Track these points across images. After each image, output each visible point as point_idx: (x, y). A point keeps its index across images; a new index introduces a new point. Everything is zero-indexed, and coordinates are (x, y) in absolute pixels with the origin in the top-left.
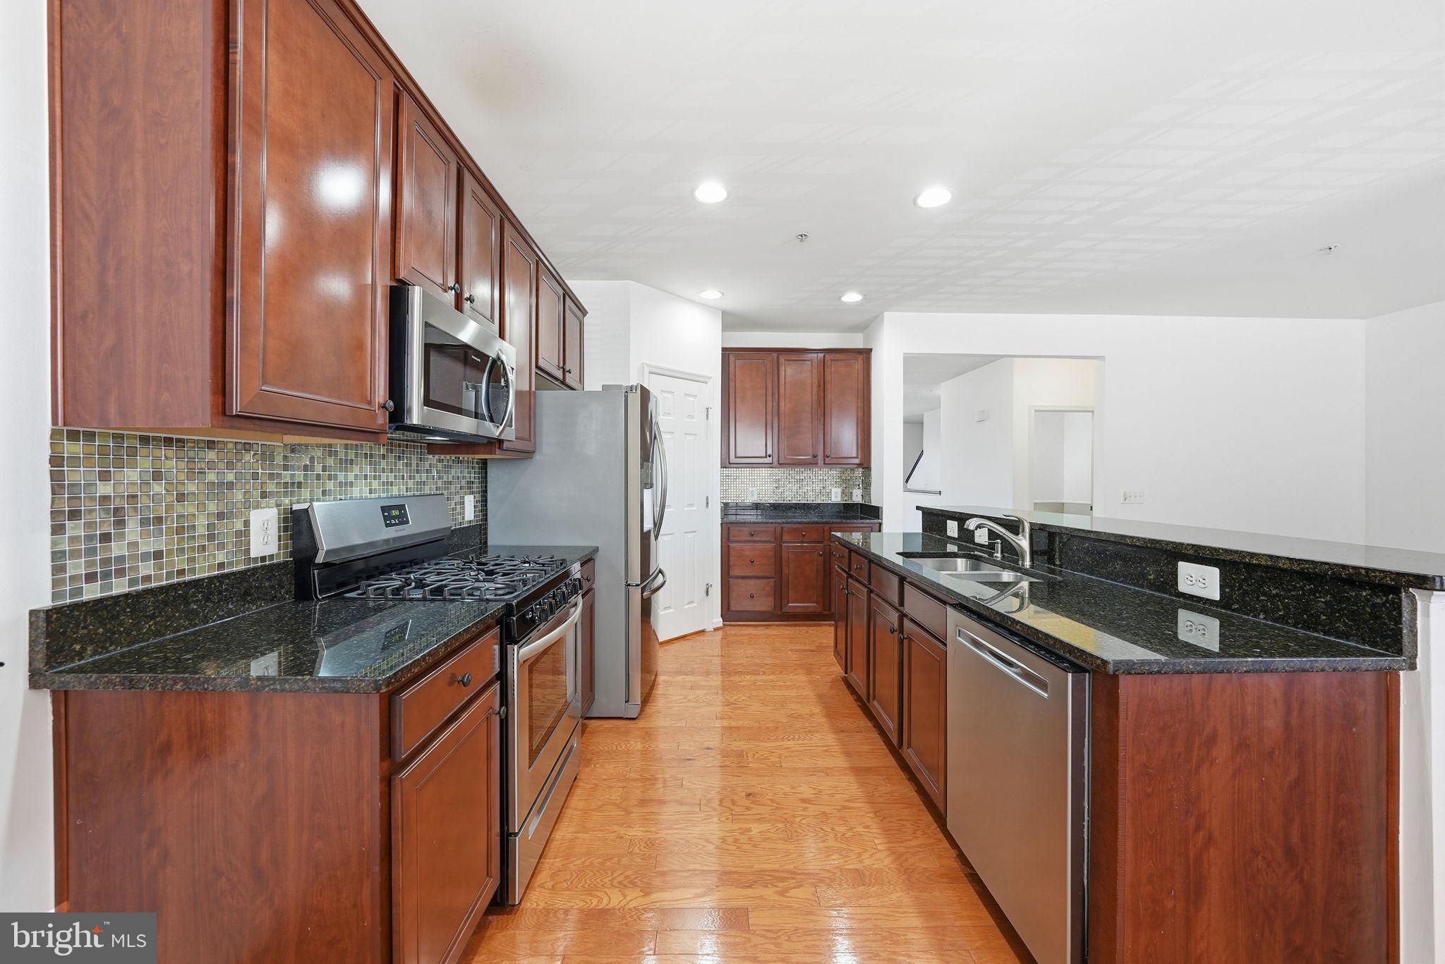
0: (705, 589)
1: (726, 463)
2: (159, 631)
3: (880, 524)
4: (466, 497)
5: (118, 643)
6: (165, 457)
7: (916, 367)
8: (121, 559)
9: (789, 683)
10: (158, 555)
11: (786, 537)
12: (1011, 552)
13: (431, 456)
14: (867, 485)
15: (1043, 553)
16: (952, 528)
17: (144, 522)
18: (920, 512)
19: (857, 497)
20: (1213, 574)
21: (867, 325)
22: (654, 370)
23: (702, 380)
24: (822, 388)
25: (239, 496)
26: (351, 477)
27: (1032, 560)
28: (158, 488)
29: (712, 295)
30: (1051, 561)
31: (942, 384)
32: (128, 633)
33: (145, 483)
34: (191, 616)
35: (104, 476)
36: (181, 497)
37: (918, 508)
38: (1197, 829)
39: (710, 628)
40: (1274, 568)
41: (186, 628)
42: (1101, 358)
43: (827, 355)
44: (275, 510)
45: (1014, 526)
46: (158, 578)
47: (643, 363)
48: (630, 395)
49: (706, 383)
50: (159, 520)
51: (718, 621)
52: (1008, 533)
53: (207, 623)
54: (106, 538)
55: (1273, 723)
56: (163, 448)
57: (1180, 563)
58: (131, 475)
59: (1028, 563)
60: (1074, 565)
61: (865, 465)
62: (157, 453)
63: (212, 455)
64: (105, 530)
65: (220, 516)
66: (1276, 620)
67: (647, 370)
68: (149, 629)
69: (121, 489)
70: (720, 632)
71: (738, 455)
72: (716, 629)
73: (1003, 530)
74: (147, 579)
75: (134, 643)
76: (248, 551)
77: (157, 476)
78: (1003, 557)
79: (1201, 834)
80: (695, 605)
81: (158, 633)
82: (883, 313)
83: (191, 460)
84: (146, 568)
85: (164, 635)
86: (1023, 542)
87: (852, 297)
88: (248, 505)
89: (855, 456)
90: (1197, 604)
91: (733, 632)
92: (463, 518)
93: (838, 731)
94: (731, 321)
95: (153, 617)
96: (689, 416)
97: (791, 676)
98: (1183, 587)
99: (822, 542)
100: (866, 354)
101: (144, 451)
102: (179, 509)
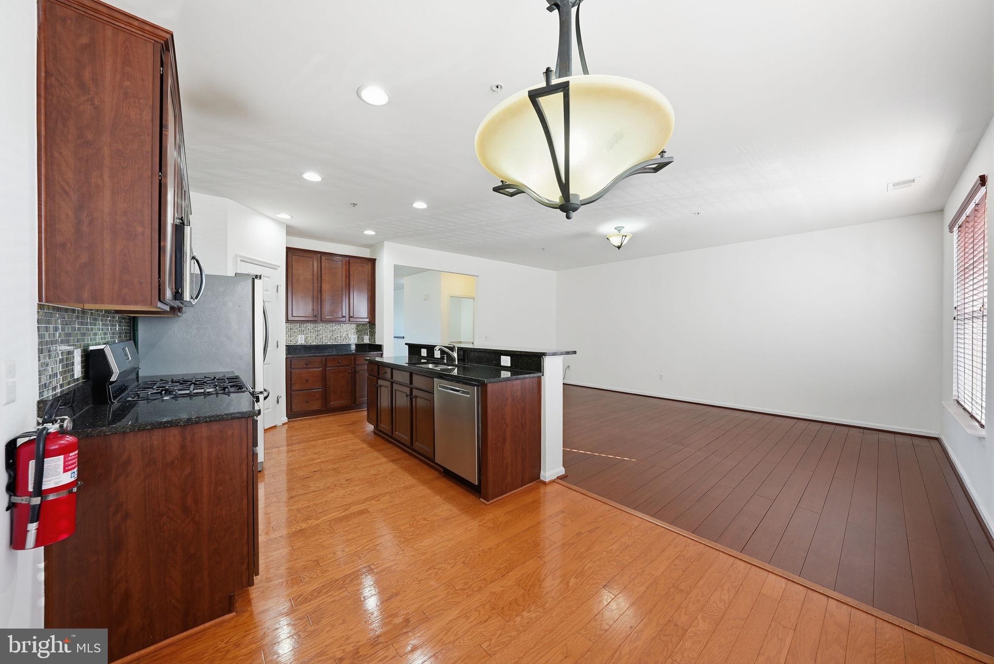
0: (276, 400)
1: (287, 321)
3: (382, 354)
7: (400, 271)
9: (344, 439)
11: (329, 364)
12: (451, 359)
14: (373, 334)
15: (461, 360)
16: (424, 352)
17: (54, 355)
18: (407, 346)
19: (366, 340)
20: (509, 358)
21: (375, 245)
22: (243, 259)
23: (274, 267)
24: (348, 277)
25: (72, 341)
27: (458, 362)
29: (285, 216)
30: (464, 361)
31: (405, 278)
37: (406, 344)
38: (504, 423)
39: (279, 423)
40: (521, 355)
42: (477, 276)
43: (351, 260)
45: (452, 349)
47: (237, 254)
48: (256, 280)
49: (277, 269)
50: (57, 354)
51: (285, 419)
52: (450, 351)
55: (519, 393)
56: (57, 313)
57: (502, 356)
59: (457, 363)
60: (472, 362)
61: (372, 323)
65: (69, 353)
66: (522, 369)
67: (239, 259)
70: (286, 426)
71: (293, 315)
72: (283, 424)
73: (448, 351)
76: (74, 374)
77: (56, 329)
78: (447, 362)
79: (505, 424)
80: (270, 410)
82: (383, 242)
83: (63, 320)
86: (455, 355)
87: (369, 232)
89: (367, 317)
90: (506, 368)
91: (297, 424)
93: (378, 451)
94: (291, 231)
96: (266, 290)
97: (344, 436)
98: (503, 364)
99: (349, 366)
100: (373, 262)
101: (54, 315)
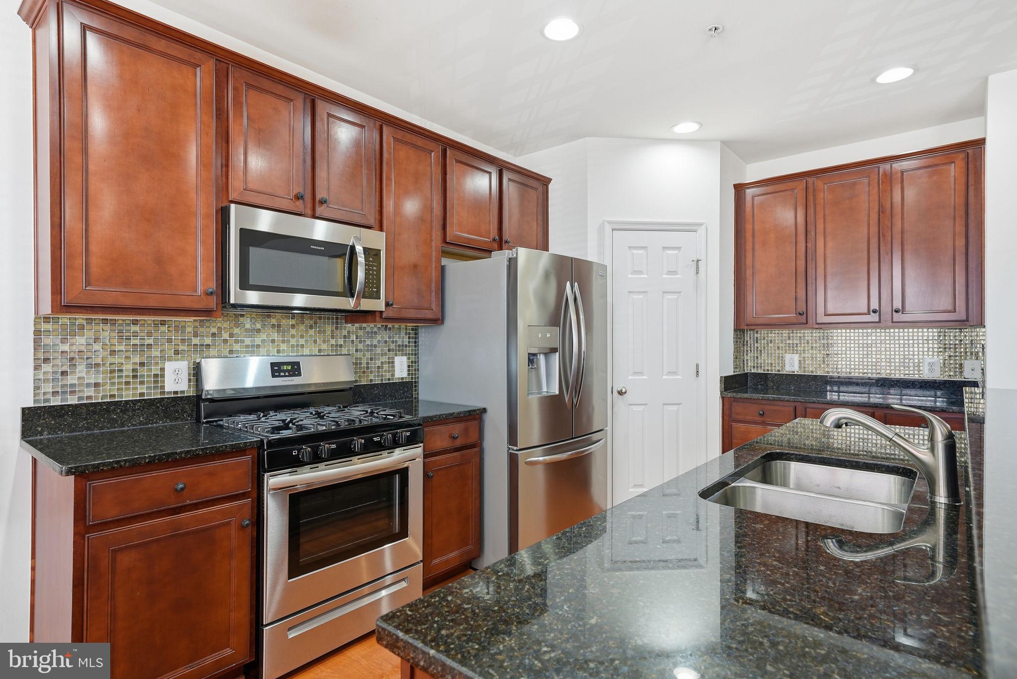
1: (742, 325)
2: (90, 428)
4: (396, 358)
5: (63, 431)
6: (102, 329)
8: (72, 385)
10: (97, 385)
13: (350, 325)
17: (89, 366)
22: (617, 227)
23: (689, 228)
25: (156, 353)
26: (258, 341)
28: (97, 347)
32: (70, 427)
33: (88, 344)
34: (113, 422)
35: (64, 341)
36: (113, 353)
41: (108, 428)
44: (186, 363)
46: (97, 398)
49: (695, 231)
50: (97, 365)
53: (124, 427)
54: (64, 373)
56: (101, 325)
58: (80, 341)
62: (97, 328)
63: (136, 328)
64: (64, 368)
65: (142, 364)
67: (608, 228)
68: (83, 425)
69: (74, 348)
74: (89, 397)
75: (73, 432)
76: (163, 387)
77: (96, 340)
81: (88, 429)
83: (120, 332)
84: (90, 392)
85: (93, 430)
88: (163, 358)
92: (393, 375)
95: (86, 419)
96: (670, 273)
101: (89, 327)
102: (111, 360)
